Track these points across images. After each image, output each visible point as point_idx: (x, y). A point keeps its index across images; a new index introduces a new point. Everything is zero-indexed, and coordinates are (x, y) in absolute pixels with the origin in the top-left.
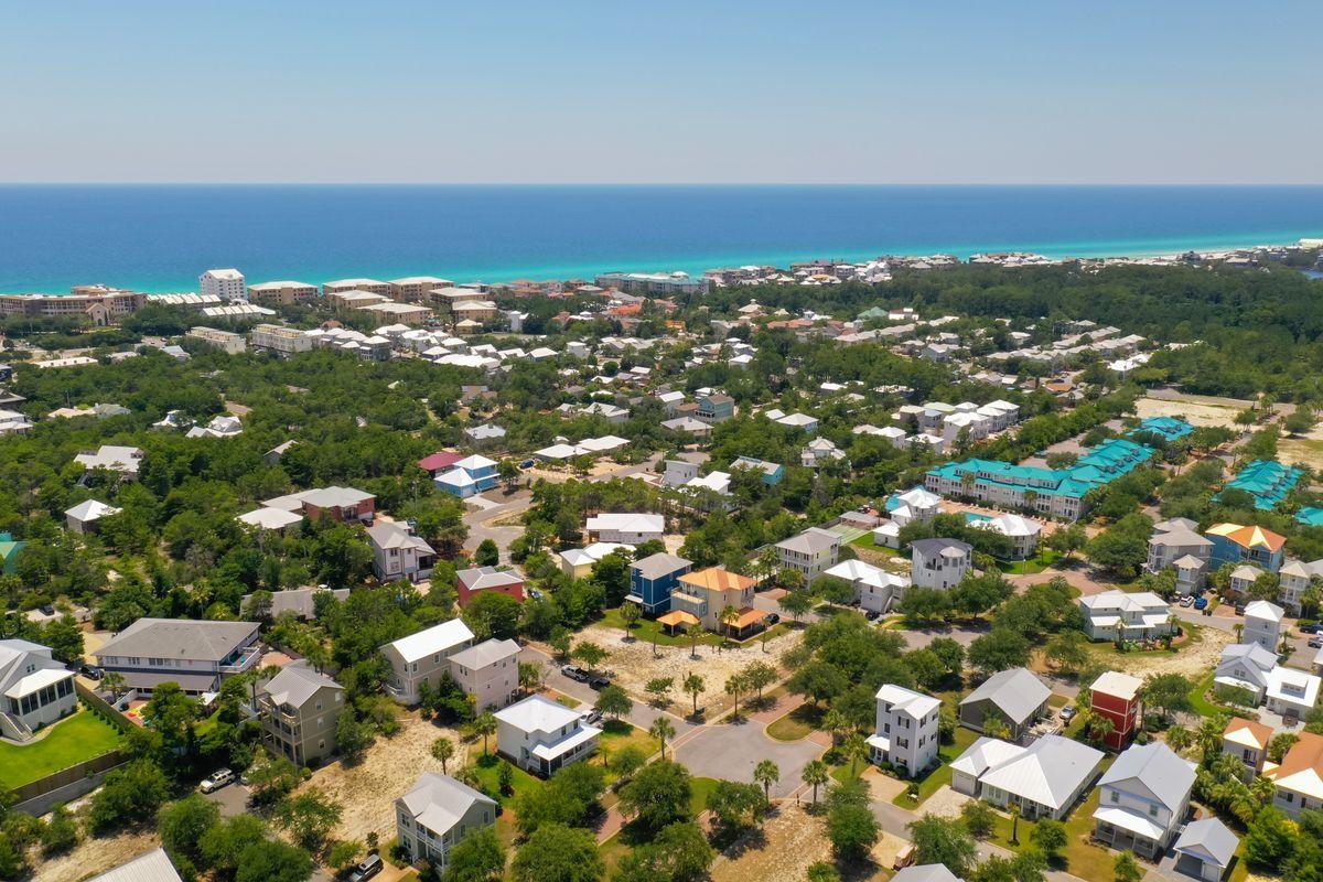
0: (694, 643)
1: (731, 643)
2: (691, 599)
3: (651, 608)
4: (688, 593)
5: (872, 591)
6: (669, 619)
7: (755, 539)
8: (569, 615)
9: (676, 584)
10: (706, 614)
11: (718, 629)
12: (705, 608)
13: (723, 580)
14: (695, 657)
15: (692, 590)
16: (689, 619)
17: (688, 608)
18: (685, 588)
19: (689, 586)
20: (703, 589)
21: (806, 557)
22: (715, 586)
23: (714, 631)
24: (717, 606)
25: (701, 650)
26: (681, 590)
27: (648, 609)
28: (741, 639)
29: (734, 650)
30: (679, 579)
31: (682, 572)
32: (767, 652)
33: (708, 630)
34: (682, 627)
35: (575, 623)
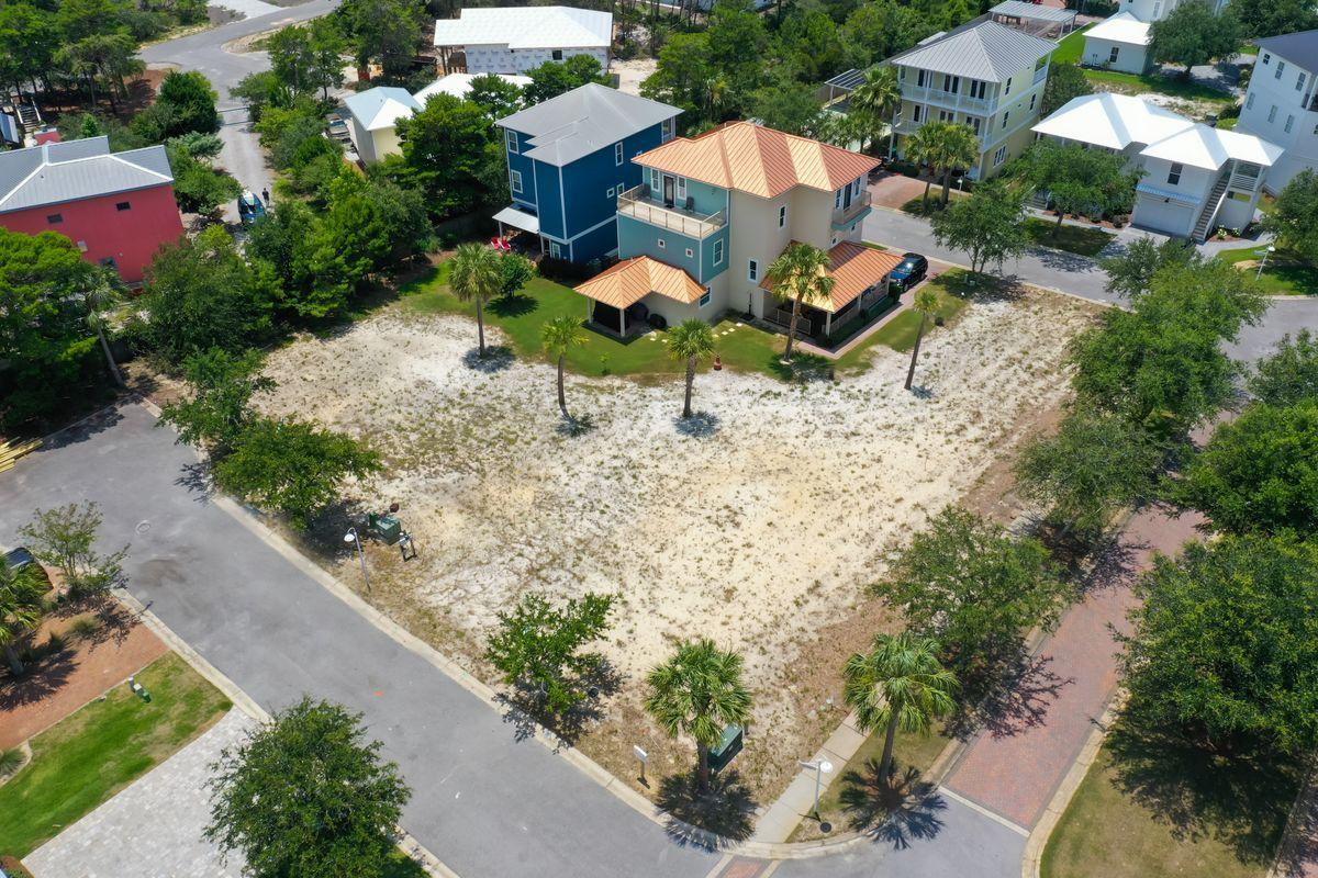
0: (689, 361)
1: (806, 361)
2: (675, 221)
3: (565, 248)
4: (669, 204)
5: (1174, 179)
6: (611, 289)
7: (822, 58)
8: (304, 284)
9: (634, 178)
10: (725, 266)
11: (759, 311)
12: (719, 246)
13: (777, 164)
14: (695, 423)
15: (681, 195)
16: (673, 285)
17: (668, 249)
18: (658, 190)
19: (669, 180)
20: (715, 189)
21: (979, 89)
22: (753, 180)
23: (748, 317)
24: (758, 244)
25: (716, 391)
26: (645, 195)
27: (555, 250)
28: (831, 343)
29: (817, 387)
30: (641, 159)
31: (650, 138)
32: (923, 393)
33: (731, 314)
34: (653, 309)
35: (318, 311)
